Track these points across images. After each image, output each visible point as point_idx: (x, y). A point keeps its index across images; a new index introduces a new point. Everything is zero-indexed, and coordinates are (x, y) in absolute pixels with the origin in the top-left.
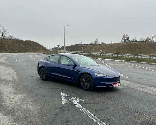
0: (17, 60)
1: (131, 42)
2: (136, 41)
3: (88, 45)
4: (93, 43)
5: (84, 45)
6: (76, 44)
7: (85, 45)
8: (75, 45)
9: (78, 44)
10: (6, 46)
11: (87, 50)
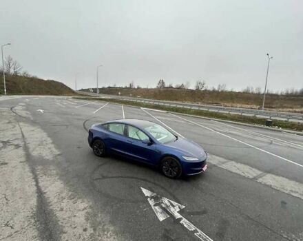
0: (41, 111)
1: (167, 88)
2: (172, 87)
4: (128, 86)
10: (20, 86)
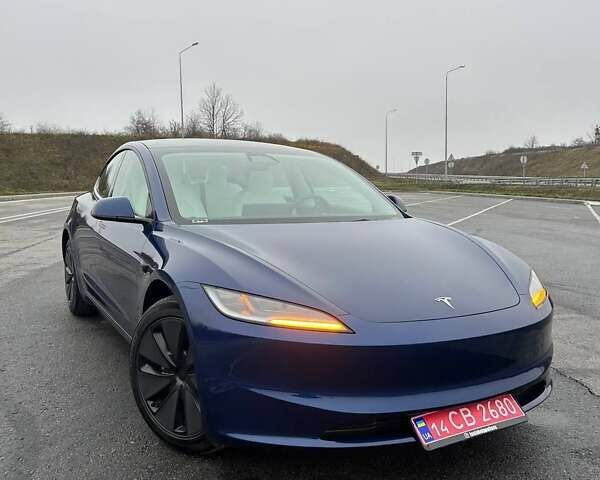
3: (564, 148)
4: (589, 139)
5: (543, 149)
6: (507, 148)
7: (549, 148)
8: (506, 152)
9: (516, 146)
11: (556, 169)
